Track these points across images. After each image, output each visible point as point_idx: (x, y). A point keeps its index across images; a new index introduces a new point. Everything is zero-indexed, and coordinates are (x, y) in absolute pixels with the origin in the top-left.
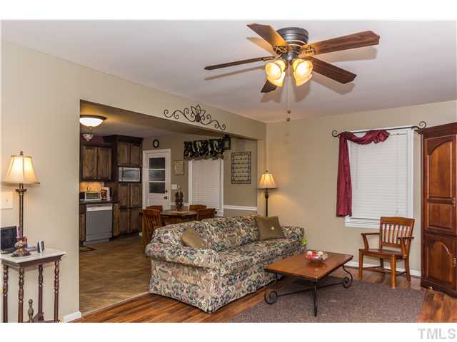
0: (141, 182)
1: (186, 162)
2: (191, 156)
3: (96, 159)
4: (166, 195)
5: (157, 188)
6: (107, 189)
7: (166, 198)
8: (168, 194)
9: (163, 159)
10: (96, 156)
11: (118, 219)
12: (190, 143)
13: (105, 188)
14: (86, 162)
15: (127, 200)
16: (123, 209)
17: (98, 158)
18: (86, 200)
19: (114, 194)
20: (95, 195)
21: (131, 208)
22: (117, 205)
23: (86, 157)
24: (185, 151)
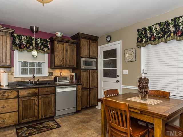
0: (97, 69)
1: (138, 49)
2: (145, 42)
3: (65, 52)
4: (117, 79)
5: (110, 74)
6: (74, 74)
7: (117, 82)
8: (120, 79)
9: (115, 50)
10: (65, 49)
11: (81, 97)
12: (144, 29)
13: (73, 74)
14: (58, 54)
15: (87, 83)
16: (84, 89)
17: (66, 51)
18: (58, 82)
19: (78, 78)
20: (66, 79)
21: (90, 89)
22: (80, 87)
23: (58, 50)
24: (138, 39)
